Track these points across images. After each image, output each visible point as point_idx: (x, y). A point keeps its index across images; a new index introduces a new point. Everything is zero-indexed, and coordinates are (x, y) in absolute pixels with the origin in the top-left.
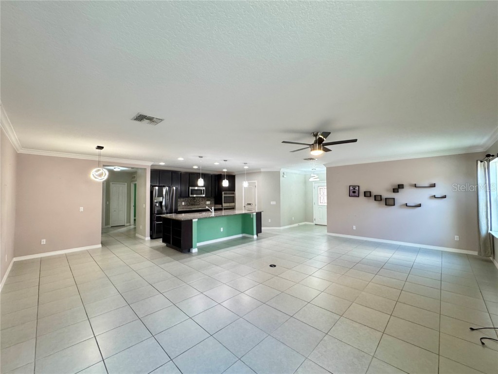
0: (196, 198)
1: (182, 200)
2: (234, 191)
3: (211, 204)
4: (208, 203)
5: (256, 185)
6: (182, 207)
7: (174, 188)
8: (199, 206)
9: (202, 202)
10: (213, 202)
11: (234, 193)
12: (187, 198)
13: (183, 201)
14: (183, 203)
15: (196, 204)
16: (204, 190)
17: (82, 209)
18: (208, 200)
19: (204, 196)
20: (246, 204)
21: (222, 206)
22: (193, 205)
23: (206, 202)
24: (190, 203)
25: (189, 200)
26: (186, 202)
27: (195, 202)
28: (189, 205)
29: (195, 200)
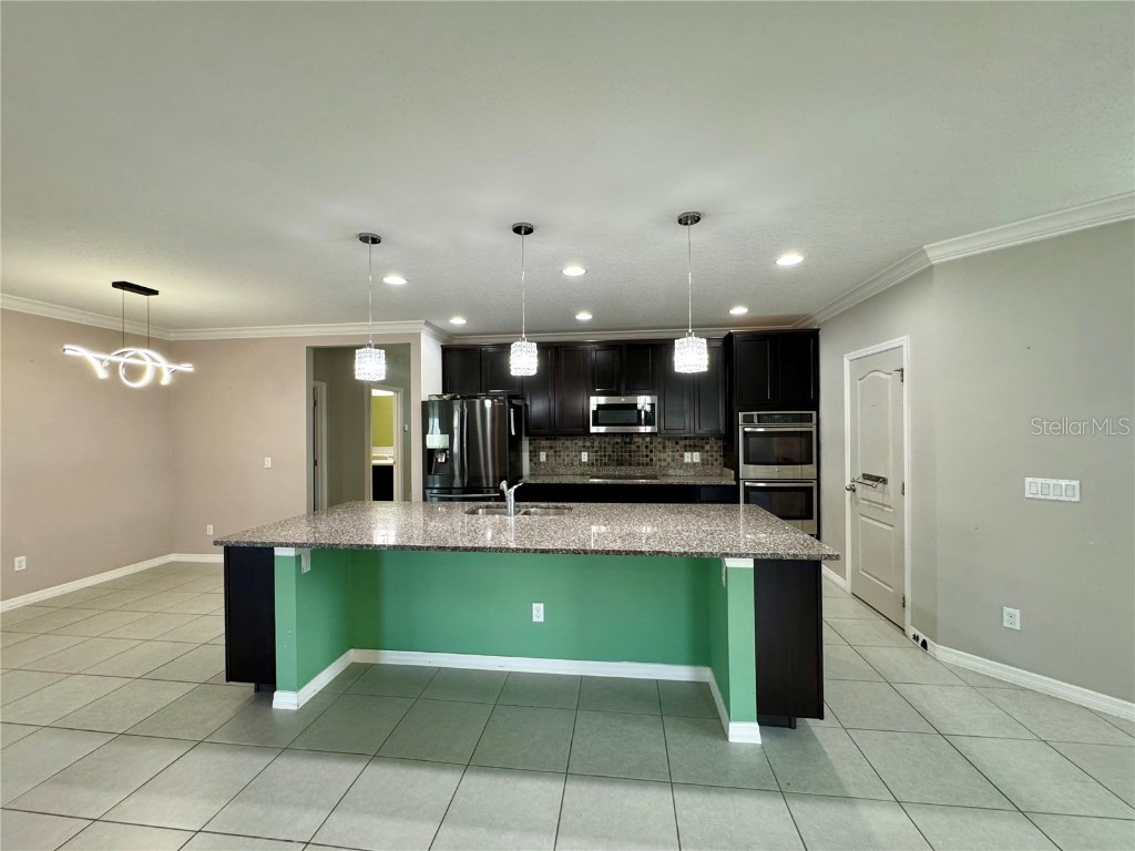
1: (580, 443)
2: (816, 406)
3: (704, 462)
4: (692, 457)
5: (905, 364)
6: (579, 470)
7: (488, 403)
8: (649, 471)
9: (663, 456)
14: (585, 457)
15: (635, 459)
17: (268, 462)
18: (690, 448)
21: (737, 478)
22: (622, 465)
23: (682, 456)
24: (610, 456)
25: (609, 443)
26: (596, 452)
27: (630, 452)
28: (605, 464)
29: (630, 443)
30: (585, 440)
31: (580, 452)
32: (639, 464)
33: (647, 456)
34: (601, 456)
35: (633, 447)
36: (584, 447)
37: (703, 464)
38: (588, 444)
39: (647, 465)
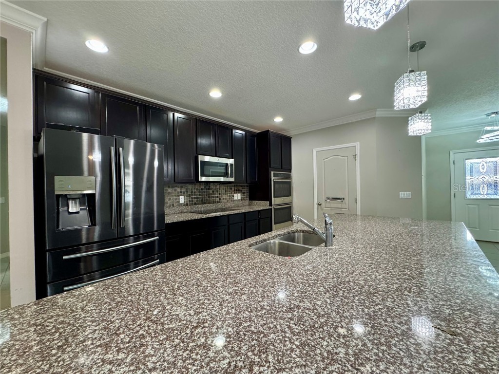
0: (212, 186)
1: (178, 190)
2: (290, 170)
4: (238, 196)
5: (358, 153)
6: (178, 209)
8: (219, 206)
9: (224, 196)
10: (247, 194)
11: (289, 176)
12: (190, 187)
13: (182, 193)
14: (182, 199)
15: (211, 199)
16: (231, 165)
18: (236, 191)
19: (232, 180)
20: (324, 198)
21: (271, 205)
22: (205, 203)
23: (233, 196)
24: (198, 198)
25: (197, 189)
26: (189, 195)
27: (209, 194)
28: (195, 204)
29: (209, 189)
30: (182, 187)
31: (179, 196)
32: (214, 203)
33: (218, 197)
34: (192, 198)
35: (211, 192)
36: (181, 192)
37: (242, 200)
38: (184, 190)
39: (218, 202)
